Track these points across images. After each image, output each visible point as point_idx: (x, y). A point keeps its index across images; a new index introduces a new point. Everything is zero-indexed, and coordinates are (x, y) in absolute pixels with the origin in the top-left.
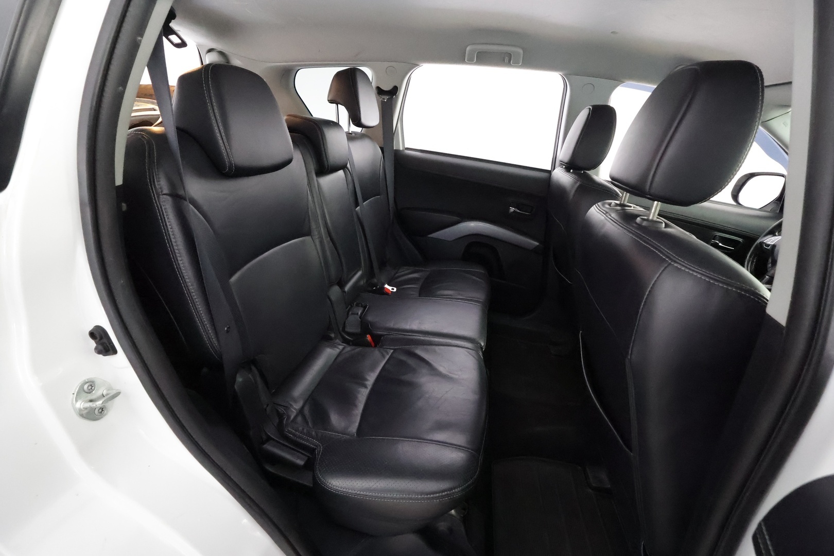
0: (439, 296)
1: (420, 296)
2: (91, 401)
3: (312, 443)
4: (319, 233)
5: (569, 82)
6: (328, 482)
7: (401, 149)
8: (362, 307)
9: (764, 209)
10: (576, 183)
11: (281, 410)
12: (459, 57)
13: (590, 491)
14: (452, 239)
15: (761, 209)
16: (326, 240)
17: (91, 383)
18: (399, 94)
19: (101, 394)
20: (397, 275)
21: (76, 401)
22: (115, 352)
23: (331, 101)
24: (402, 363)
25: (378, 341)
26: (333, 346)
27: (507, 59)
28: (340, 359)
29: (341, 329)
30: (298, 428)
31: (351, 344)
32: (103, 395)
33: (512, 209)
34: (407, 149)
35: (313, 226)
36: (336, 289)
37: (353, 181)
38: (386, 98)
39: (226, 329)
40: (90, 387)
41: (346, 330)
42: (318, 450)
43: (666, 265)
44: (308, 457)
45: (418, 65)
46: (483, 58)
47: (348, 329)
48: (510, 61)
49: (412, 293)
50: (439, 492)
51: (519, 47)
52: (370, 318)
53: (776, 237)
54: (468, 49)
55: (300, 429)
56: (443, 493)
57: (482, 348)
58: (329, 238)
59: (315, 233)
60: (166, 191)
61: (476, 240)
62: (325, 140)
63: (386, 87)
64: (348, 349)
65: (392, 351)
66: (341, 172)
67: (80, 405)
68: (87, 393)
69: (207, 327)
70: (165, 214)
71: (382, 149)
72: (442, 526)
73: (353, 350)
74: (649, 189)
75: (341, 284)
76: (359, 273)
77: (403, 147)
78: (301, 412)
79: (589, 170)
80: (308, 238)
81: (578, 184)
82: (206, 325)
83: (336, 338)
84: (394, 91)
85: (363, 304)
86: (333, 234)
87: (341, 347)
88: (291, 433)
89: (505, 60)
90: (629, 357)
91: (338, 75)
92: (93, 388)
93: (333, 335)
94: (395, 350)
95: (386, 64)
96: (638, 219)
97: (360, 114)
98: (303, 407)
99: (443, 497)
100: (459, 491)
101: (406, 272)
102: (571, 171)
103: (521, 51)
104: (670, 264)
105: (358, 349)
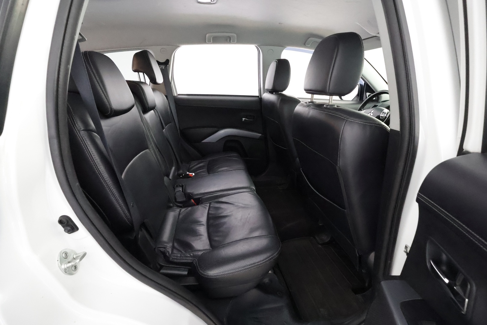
0: (220, 171)
1: (209, 174)
2: (69, 262)
3: (189, 260)
4: (152, 147)
5: (261, 49)
6: (209, 274)
7: (176, 95)
8: (180, 186)
9: (353, 100)
10: (279, 98)
11: (162, 249)
12: (203, 41)
13: (320, 246)
14: (215, 142)
15: (352, 100)
16: (156, 150)
17: (65, 253)
18: (170, 63)
19: (73, 258)
20: (190, 167)
21: (61, 265)
22: (77, 229)
23: (135, 71)
24: (218, 208)
25: (199, 201)
26: (174, 211)
27: (228, 41)
28: (181, 216)
29: (174, 201)
30: (177, 256)
31: (183, 207)
32: (74, 258)
33: (244, 119)
34: (179, 95)
35: (149, 143)
36: (166, 178)
37: (159, 115)
38: (163, 67)
39: (132, 205)
40: (65, 255)
41: (177, 200)
42: (195, 261)
43: (345, 121)
44: (189, 268)
45: (179, 46)
46: (216, 40)
47: (179, 200)
48: (230, 41)
49: (203, 174)
50: (268, 258)
51: (235, 33)
52: (189, 191)
53: (362, 111)
54: (207, 35)
55: (179, 255)
56: (270, 258)
57: (255, 190)
58: (157, 150)
59: (150, 147)
60: (82, 129)
61: (228, 139)
62: (145, 92)
63: (162, 60)
64: (183, 210)
65: (209, 204)
66: (152, 111)
67: (64, 266)
68: (65, 258)
69: (122, 205)
70: (86, 142)
71: (166, 96)
72: (266, 280)
73: (186, 209)
74: (329, 91)
75: (168, 176)
76: (173, 168)
77: (176, 94)
78: (173, 247)
79: (282, 91)
80: (147, 150)
81: (280, 99)
82: (121, 204)
83: (173, 206)
84: (167, 62)
85: (180, 185)
86: (158, 146)
87: (178, 210)
88: (175, 259)
89: (228, 40)
90: (338, 165)
91: (136, 55)
92: (67, 255)
93: (172, 205)
94: (210, 203)
95: (160, 47)
96: (325, 106)
97: (155, 76)
98: (173, 245)
99: (271, 259)
100: (277, 254)
101: (195, 164)
102: (274, 93)
103: (236, 36)
104: (347, 120)
105: (190, 208)
